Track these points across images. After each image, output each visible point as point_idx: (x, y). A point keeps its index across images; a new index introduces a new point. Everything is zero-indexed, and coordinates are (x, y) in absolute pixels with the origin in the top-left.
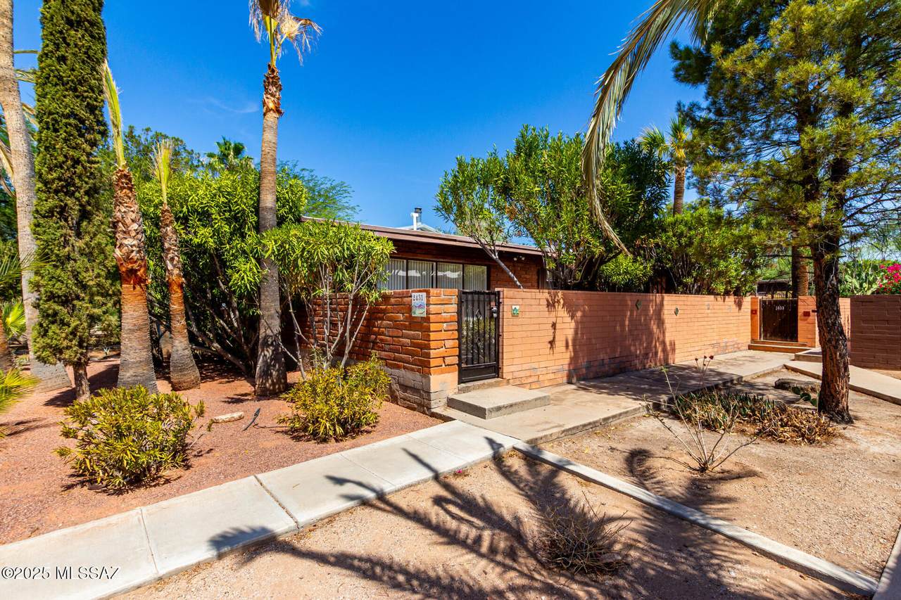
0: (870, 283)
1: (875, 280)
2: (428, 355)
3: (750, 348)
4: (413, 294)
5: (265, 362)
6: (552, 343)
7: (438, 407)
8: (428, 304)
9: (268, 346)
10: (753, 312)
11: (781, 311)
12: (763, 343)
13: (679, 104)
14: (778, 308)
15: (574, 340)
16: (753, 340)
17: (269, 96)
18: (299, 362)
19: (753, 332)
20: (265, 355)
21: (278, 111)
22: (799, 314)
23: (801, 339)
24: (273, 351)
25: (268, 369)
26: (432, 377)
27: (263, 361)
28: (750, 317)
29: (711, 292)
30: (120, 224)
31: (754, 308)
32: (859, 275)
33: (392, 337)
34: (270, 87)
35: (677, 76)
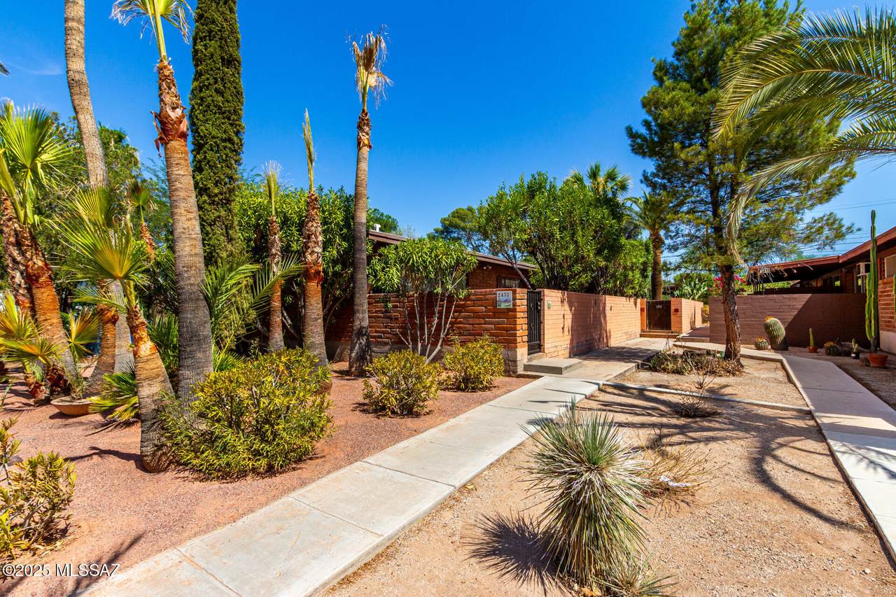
0: (698, 290)
1: (700, 287)
2: (515, 335)
3: (641, 336)
4: (498, 292)
5: (360, 348)
6: (563, 328)
7: (520, 371)
8: (514, 299)
9: (363, 335)
10: (642, 310)
11: (659, 309)
12: (650, 332)
13: (644, 171)
14: (658, 307)
15: (572, 327)
16: (642, 330)
17: (364, 134)
18: (409, 344)
19: (642, 324)
20: (361, 343)
21: (370, 147)
22: (672, 311)
23: (673, 329)
24: (367, 339)
25: (364, 354)
26: (518, 350)
27: (359, 348)
28: (640, 314)
29: (623, 294)
30: (313, 236)
31: (643, 307)
32: (690, 284)
33: (473, 324)
34: (365, 127)
35: (633, 150)
